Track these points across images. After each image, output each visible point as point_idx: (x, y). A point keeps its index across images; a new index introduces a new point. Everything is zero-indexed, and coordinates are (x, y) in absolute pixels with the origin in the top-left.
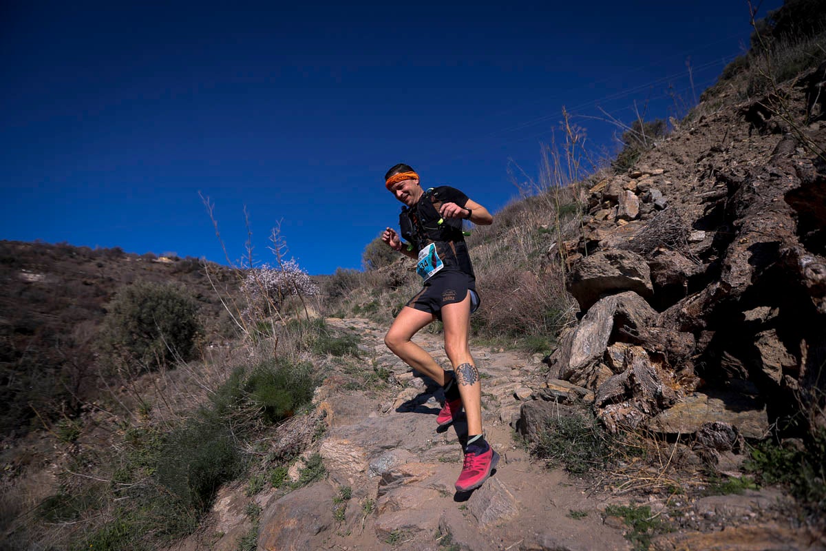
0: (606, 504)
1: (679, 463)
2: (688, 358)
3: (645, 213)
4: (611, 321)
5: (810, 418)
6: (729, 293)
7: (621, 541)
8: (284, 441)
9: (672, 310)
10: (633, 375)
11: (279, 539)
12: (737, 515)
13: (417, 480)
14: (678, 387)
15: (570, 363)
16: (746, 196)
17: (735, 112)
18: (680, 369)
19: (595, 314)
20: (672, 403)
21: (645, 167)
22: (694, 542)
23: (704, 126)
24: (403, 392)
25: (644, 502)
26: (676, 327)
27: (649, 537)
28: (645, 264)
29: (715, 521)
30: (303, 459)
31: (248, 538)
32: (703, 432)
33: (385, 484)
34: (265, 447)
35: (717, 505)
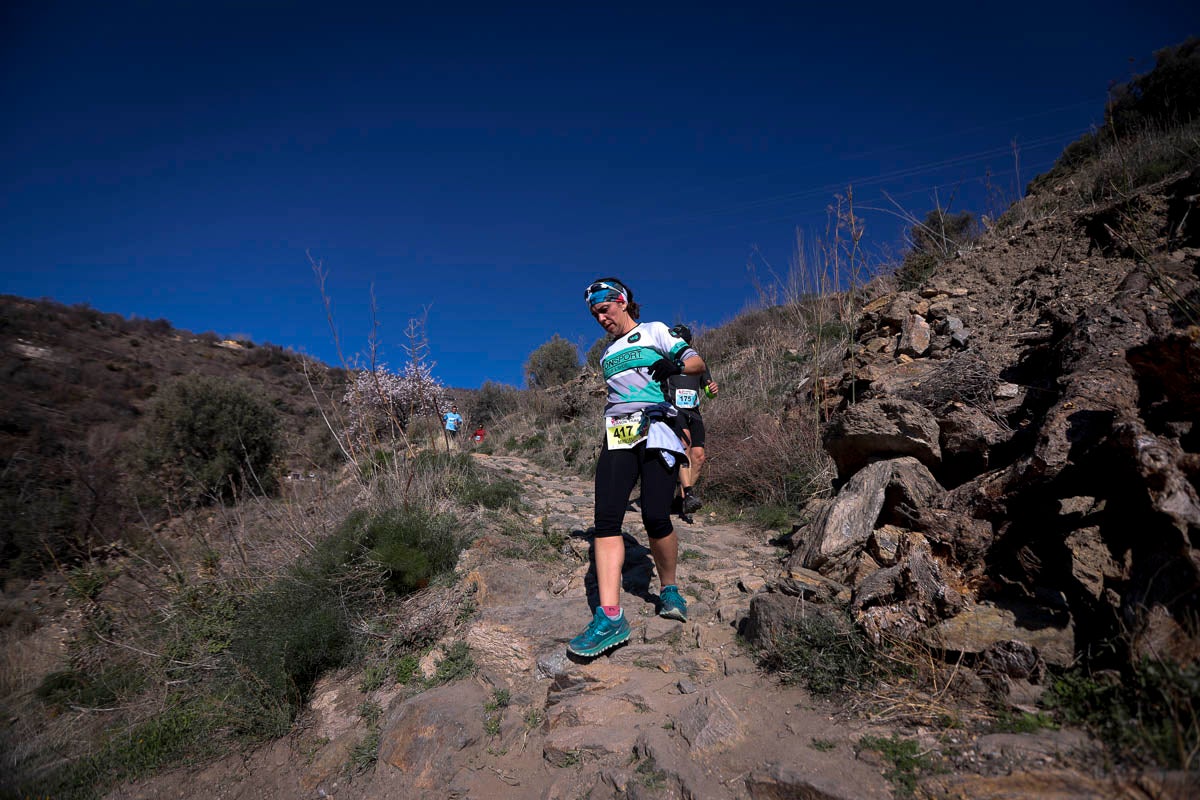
0: (860, 735)
1: (960, 692)
2: (982, 553)
3: (938, 349)
4: (881, 496)
5: (1132, 644)
6: (1042, 473)
7: (878, 780)
8: (416, 621)
9: (965, 489)
10: (908, 570)
11: (409, 751)
12: (1029, 758)
13: (604, 688)
14: (966, 591)
15: (823, 547)
16: (1077, 345)
17: (1073, 220)
18: (970, 567)
19: (861, 484)
20: (957, 610)
21: (943, 284)
22: (972, 786)
23: (1030, 235)
24: (582, 568)
25: (911, 734)
26: (969, 512)
27: (915, 778)
28: (933, 421)
29: (1000, 765)
30: (444, 647)
31: (364, 748)
32: (993, 651)
33: (558, 690)
34: (388, 626)
35: (1004, 746)
